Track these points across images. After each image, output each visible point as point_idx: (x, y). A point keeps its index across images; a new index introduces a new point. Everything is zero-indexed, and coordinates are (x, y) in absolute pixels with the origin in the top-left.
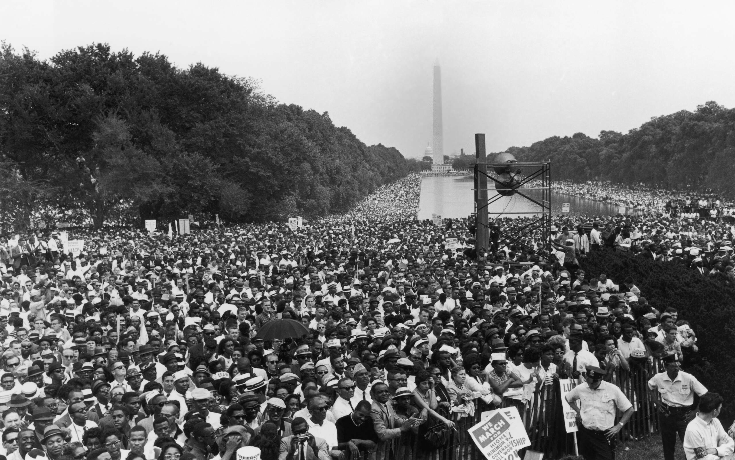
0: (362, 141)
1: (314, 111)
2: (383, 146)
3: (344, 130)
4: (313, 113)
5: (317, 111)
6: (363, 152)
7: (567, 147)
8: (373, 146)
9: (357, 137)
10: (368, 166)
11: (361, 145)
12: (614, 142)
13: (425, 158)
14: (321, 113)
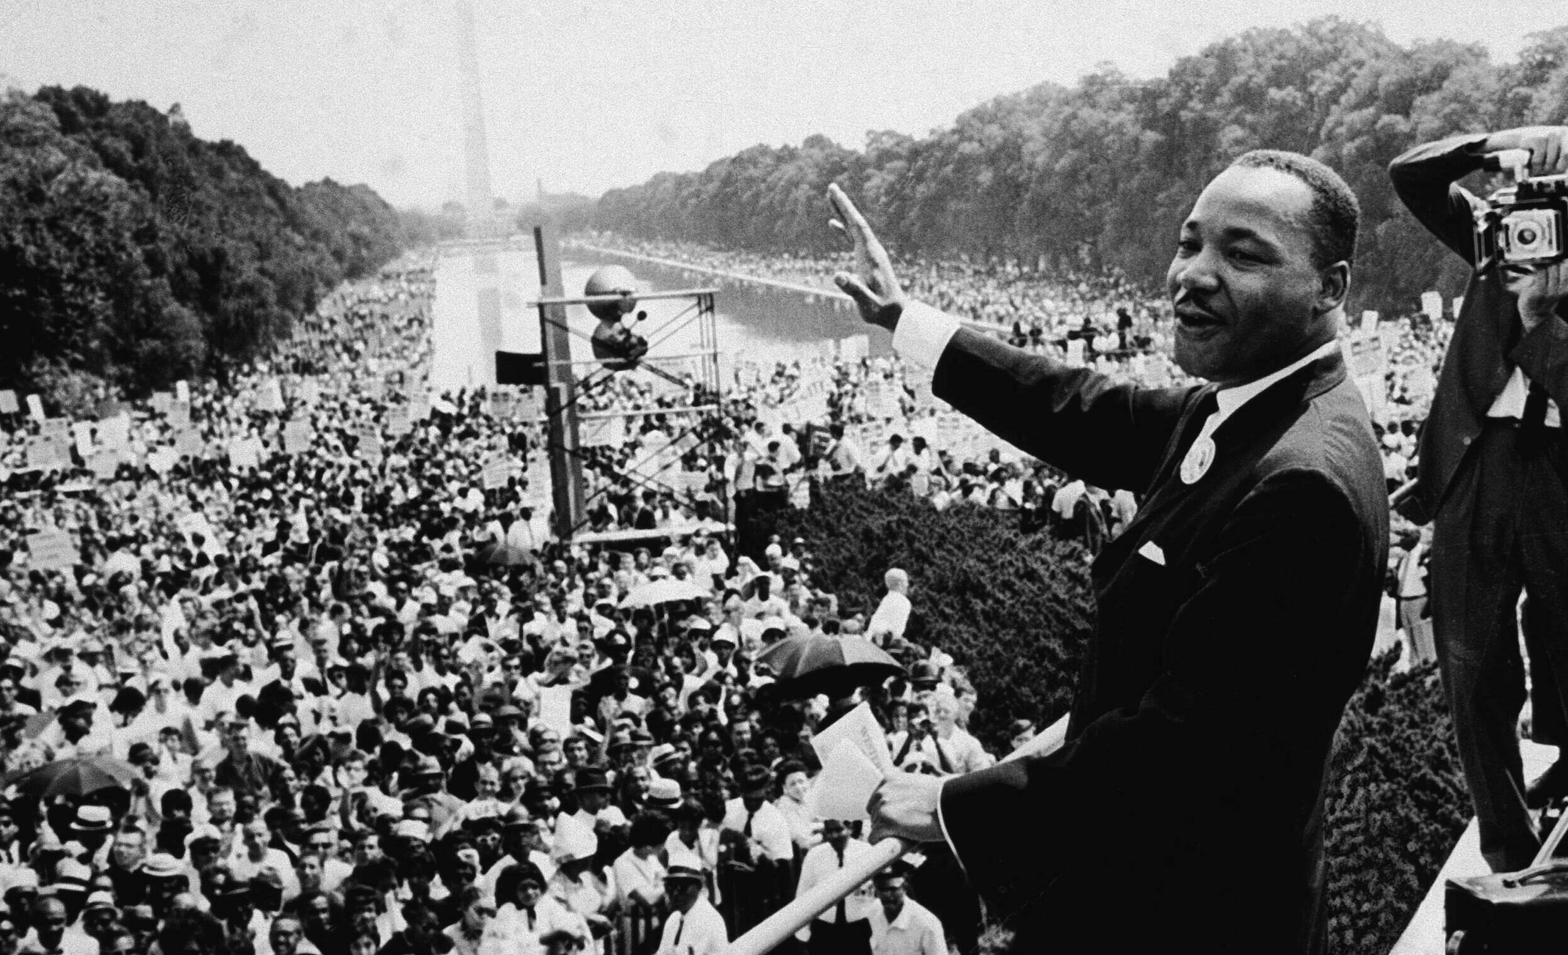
0: (277, 174)
1: (143, 104)
2: (335, 184)
3: (226, 149)
4: (140, 109)
5: (151, 103)
6: (282, 203)
7: (789, 170)
8: (309, 185)
9: (264, 166)
10: (298, 239)
11: (275, 187)
12: (898, 157)
13: (447, 206)
14: (163, 109)
